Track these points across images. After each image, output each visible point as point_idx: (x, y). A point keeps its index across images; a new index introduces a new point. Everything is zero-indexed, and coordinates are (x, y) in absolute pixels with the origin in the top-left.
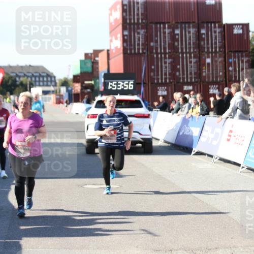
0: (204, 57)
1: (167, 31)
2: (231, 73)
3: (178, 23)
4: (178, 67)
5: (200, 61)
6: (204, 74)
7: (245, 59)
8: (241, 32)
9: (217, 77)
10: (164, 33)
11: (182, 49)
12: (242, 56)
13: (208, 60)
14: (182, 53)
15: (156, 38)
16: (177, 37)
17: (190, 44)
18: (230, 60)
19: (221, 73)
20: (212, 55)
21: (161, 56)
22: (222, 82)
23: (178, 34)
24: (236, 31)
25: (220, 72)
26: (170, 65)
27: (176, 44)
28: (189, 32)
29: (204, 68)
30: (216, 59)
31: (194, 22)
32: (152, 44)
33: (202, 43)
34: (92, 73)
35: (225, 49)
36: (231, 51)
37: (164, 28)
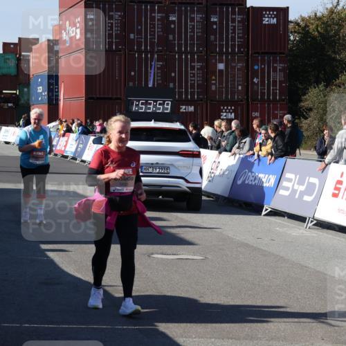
0: (214, 61)
1: (157, 16)
2: (256, 87)
3: (174, 3)
4: (173, 74)
5: (207, 67)
6: (213, 88)
7: (279, 66)
8: (274, 21)
9: (233, 94)
10: (153, 19)
11: (180, 46)
12: (275, 61)
13: (221, 66)
14: (180, 53)
15: (139, 27)
16: (173, 26)
17: (192, 38)
18: (256, 67)
19: (240, 88)
20: (227, 57)
21: (146, 56)
22: (242, 101)
23: (173, 22)
24: (266, 21)
25: (238, 86)
26: (159, 71)
27: (171, 37)
28: (192, 20)
29: (214, 78)
30: (233, 64)
31: (201, 4)
32: (132, 36)
33: (212, 38)
34: (17, 76)
35: (248, 49)
36: (258, 53)
37: (153, 11)
